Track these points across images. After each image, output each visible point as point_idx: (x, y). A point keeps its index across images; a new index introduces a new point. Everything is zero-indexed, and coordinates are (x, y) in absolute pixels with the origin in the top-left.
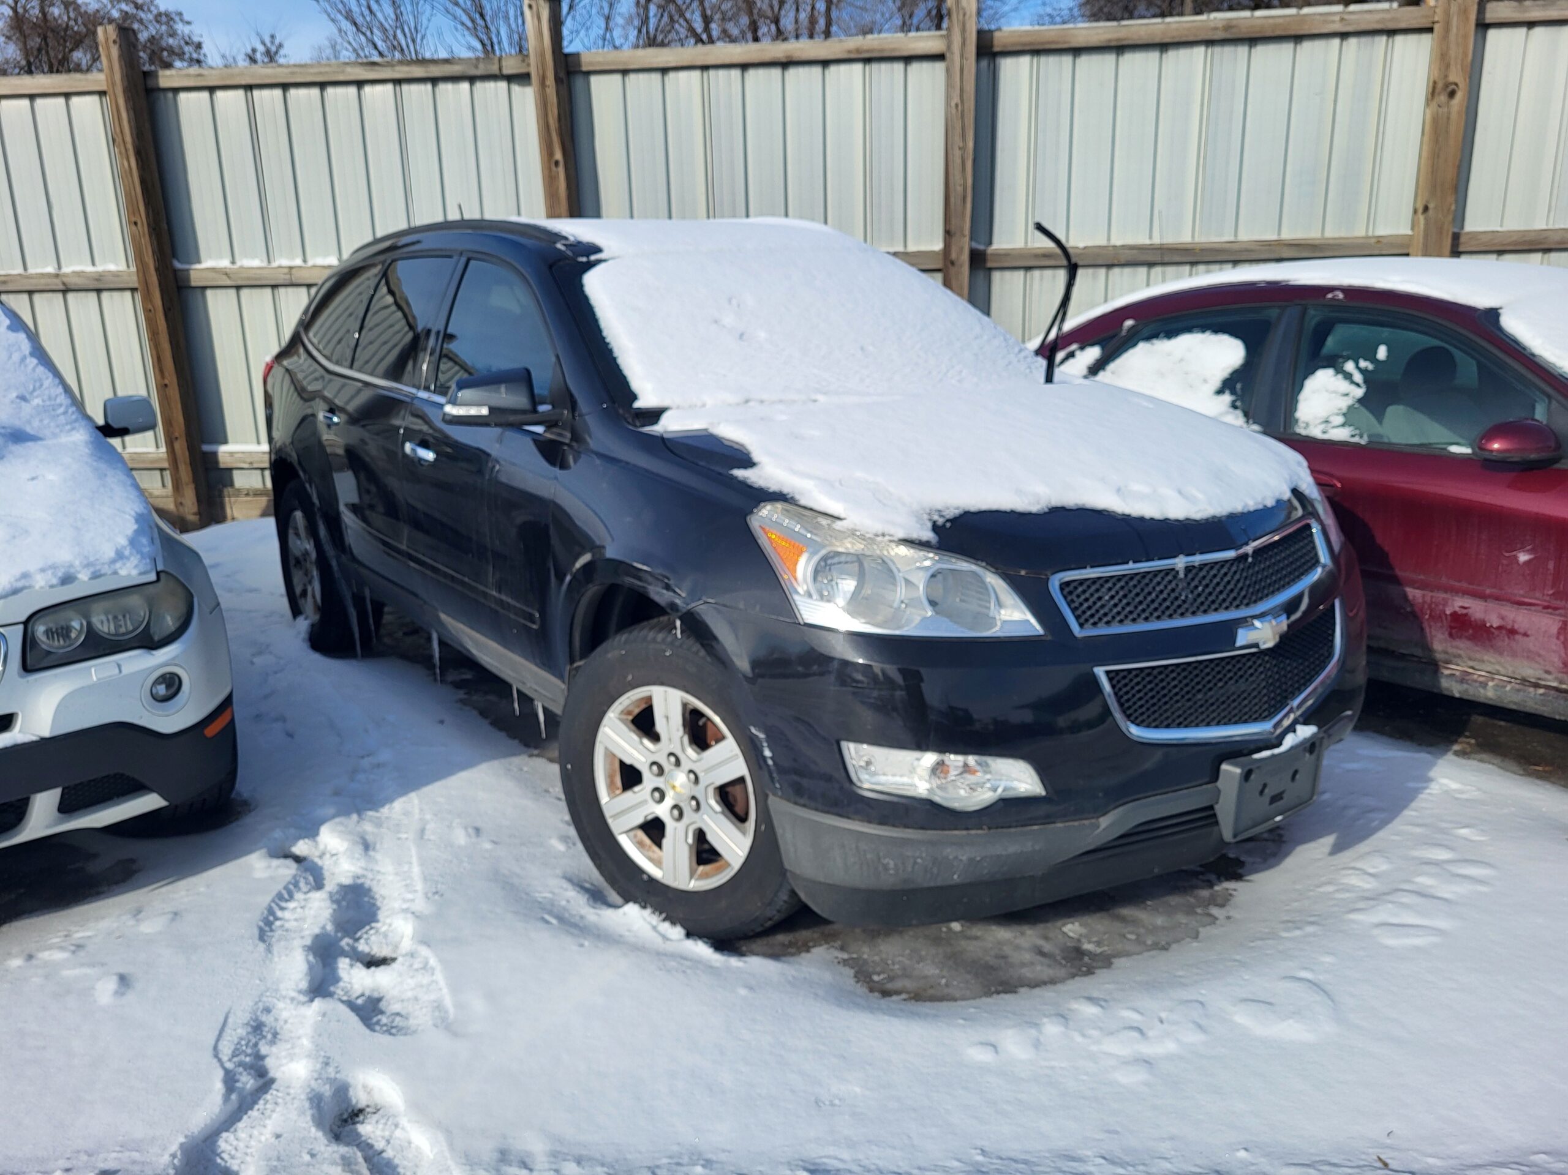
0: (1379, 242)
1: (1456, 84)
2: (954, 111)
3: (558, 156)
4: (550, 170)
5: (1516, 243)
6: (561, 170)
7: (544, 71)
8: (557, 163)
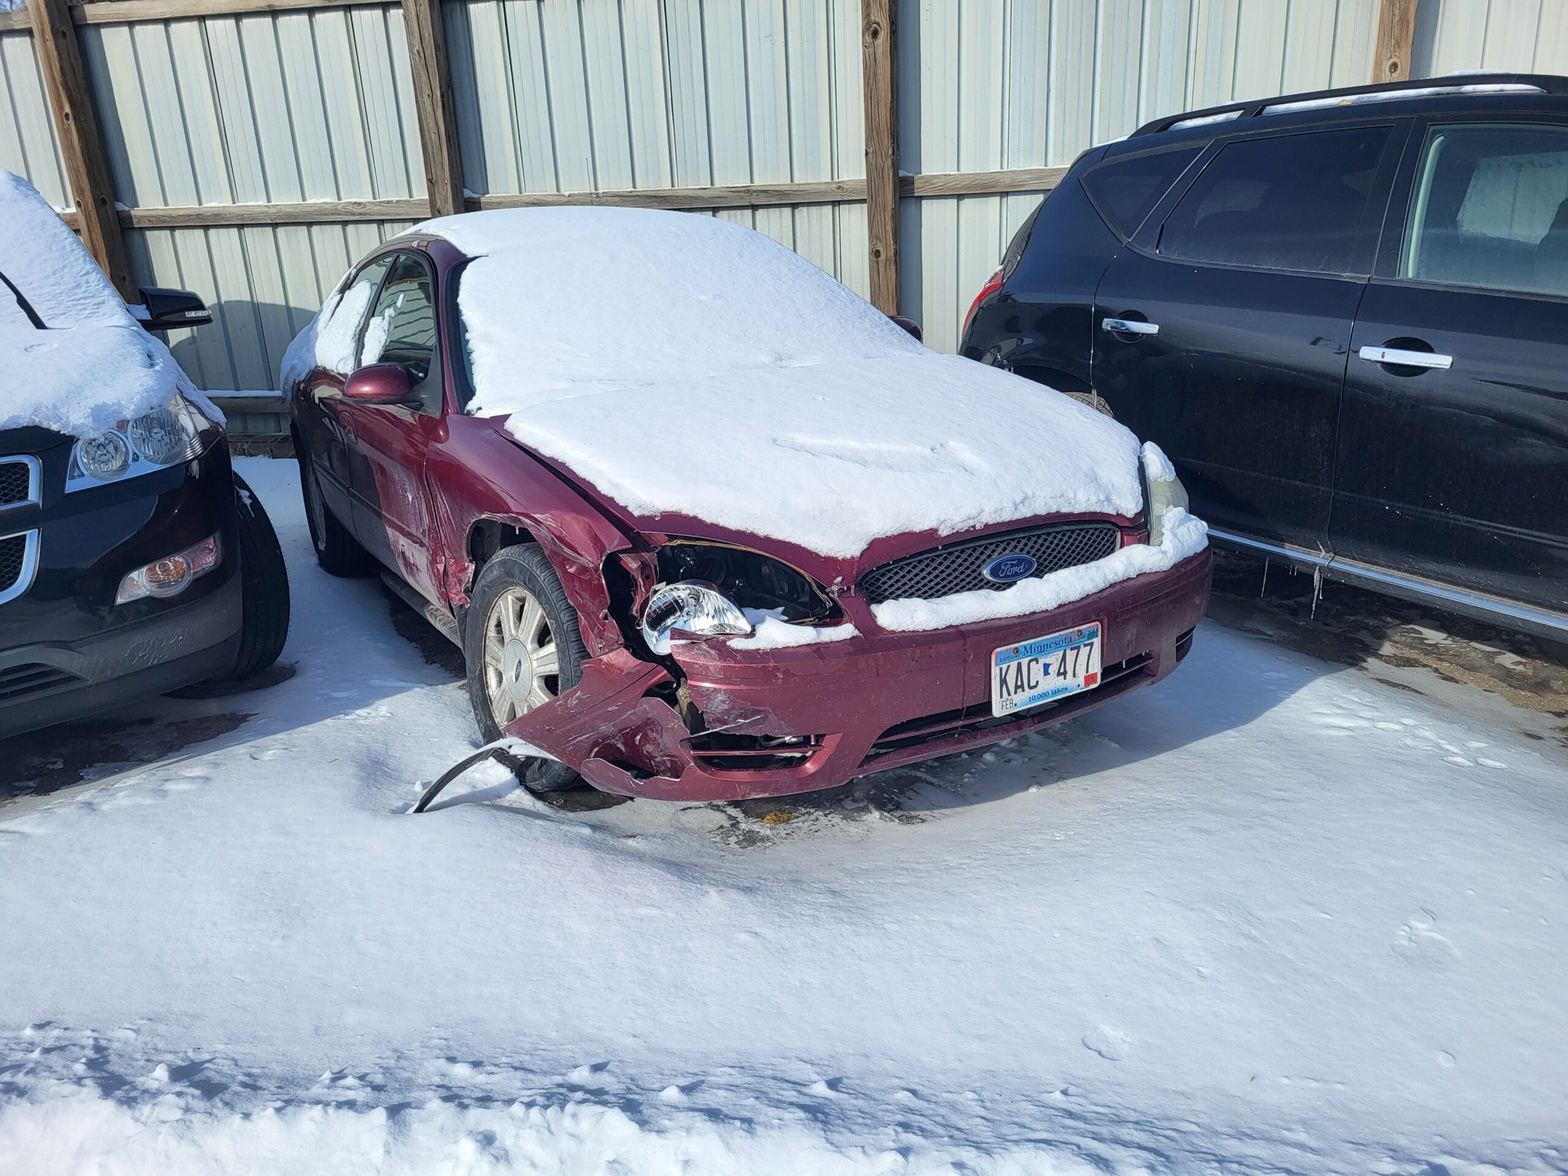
0: (839, 188)
1: (878, 24)
2: (417, 58)
3: (67, 109)
4: (63, 124)
5: (968, 187)
6: (71, 122)
7: (42, 25)
8: (67, 115)
